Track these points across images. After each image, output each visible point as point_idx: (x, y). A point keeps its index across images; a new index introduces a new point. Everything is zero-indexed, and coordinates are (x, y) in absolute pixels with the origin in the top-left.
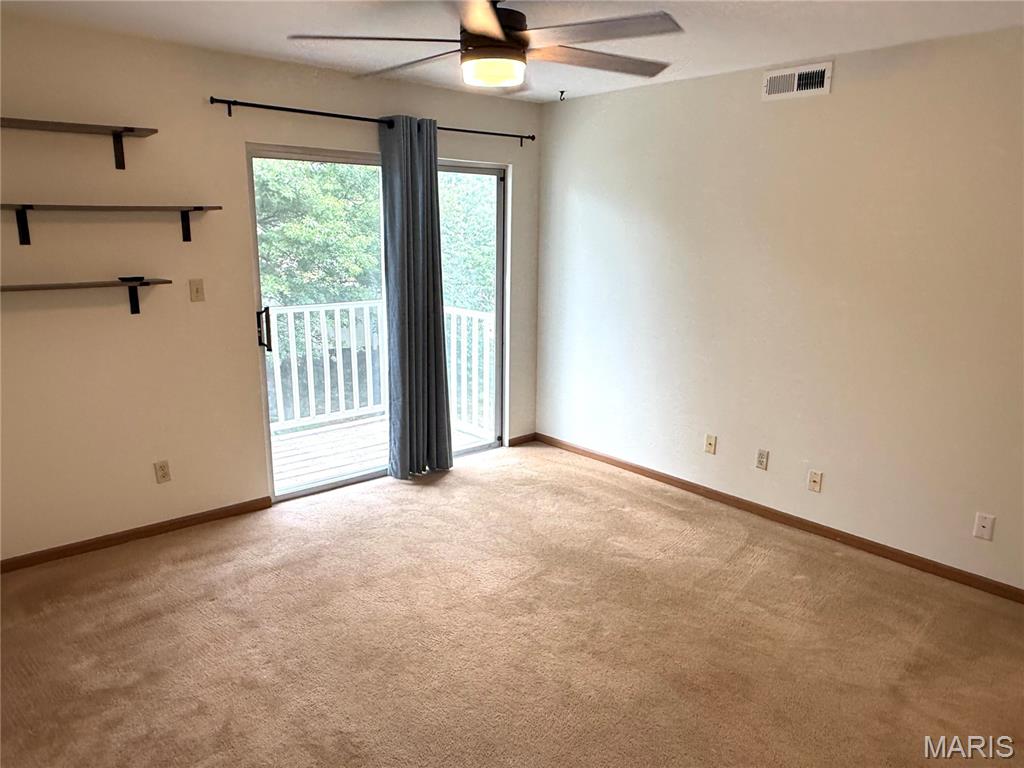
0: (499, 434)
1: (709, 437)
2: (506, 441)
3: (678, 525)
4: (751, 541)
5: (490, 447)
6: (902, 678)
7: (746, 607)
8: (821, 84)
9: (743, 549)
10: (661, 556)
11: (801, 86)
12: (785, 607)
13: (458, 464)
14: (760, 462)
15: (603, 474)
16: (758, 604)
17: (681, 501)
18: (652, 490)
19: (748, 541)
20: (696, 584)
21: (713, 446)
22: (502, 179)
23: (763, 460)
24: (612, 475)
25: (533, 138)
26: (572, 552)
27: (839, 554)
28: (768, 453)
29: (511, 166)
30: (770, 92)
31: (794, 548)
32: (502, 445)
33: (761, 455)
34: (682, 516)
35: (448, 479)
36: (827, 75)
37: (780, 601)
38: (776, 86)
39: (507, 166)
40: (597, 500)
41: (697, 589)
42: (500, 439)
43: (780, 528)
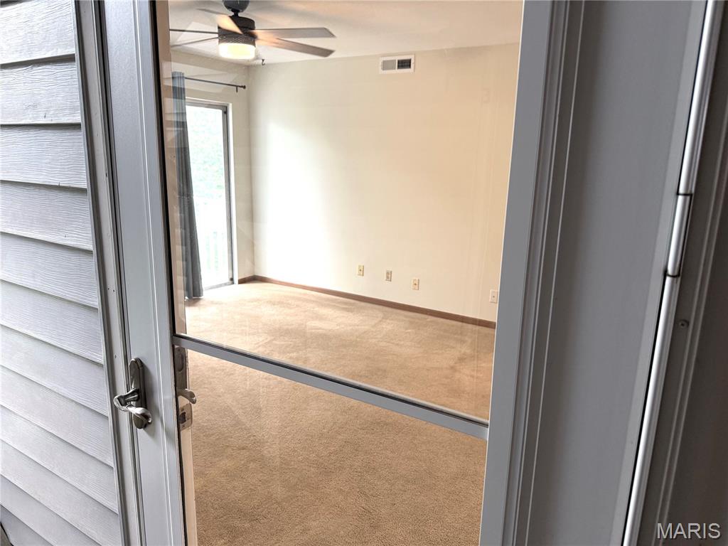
0: (231, 277)
1: (360, 266)
2: (236, 280)
3: (345, 314)
4: (385, 318)
5: (226, 284)
6: (455, 363)
7: (383, 344)
8: (409, 66)
9: (380, 321)
10: (338, 327)
11: (399, 67)
12: (402, 343)
13: (206, 295)
14: (388, 277)
15: (301, 294)
16: (389, 342)
17: (346, 303)
18: (328, 300)
19: (383, 318)
20: (357, 337)
21: (362, 271)
22: (225, 113)
23: (389, 276)
24: (305, 294)
25: (244, 87)
26: (287, 329)
27: (428, 320)
28: (391, 272)
29: (231, 105)
30: (384, 69)
31: (407, 319)
32: (233, 283)
33: (388, 273)
34: (348, 310)
35: (201, 302)
36: (412, 62)
37: (400, 340)
38: (386, 65)
39: (228, 105)
40: (297, 306)
41: (358, 340)
42: (232, 279)
43: (399, 311)
